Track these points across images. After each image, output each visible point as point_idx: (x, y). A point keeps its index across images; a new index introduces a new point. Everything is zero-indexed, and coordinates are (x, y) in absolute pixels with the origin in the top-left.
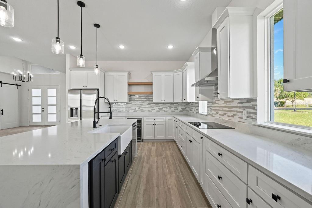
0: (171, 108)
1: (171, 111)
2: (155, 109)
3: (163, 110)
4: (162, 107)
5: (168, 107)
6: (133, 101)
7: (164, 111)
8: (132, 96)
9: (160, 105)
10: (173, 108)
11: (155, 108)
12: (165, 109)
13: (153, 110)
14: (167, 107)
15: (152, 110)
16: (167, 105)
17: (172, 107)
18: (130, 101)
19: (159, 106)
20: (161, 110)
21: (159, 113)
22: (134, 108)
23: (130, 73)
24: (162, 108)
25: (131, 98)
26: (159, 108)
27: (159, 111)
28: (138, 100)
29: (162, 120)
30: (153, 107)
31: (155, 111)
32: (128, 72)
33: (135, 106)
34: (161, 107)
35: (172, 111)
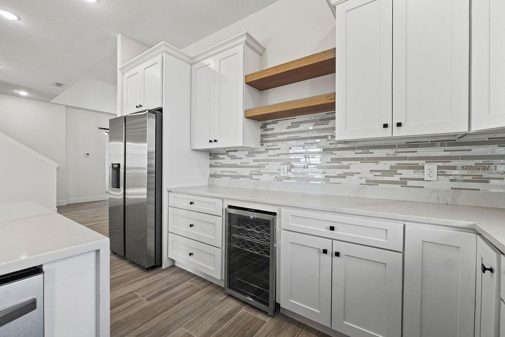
0: (449, 172)
1: (445, 183)
2: (352, 174)
3: (396, 178)
4: (394, 163)
5: (427, 166)
6: (270, 144)
7: (403, 182)
8: (269, 127)
9: (377, 153)
10: (454, 168)
11: (355, 166)
12: (407, 173)
13: (343, 176)
14: (420, 163)
15: (339, 176)
16: (422, 152)
17: (453, 163)
18: (262, 143)
19: (377, 160)
20: (386, 178)
21: (373, 193)
22: (273, 167)
23: (264, 49)
24: (393, 171)
25: (266, 133)
26: (373, 166)
27: (377, 183)
28: (285, 136)
29: (381, 241)
30: (344, 163)
31: (354, 180)
32: (244, 38)
33: (277, 161)
34: (385, 166)
35: (455, 185)
